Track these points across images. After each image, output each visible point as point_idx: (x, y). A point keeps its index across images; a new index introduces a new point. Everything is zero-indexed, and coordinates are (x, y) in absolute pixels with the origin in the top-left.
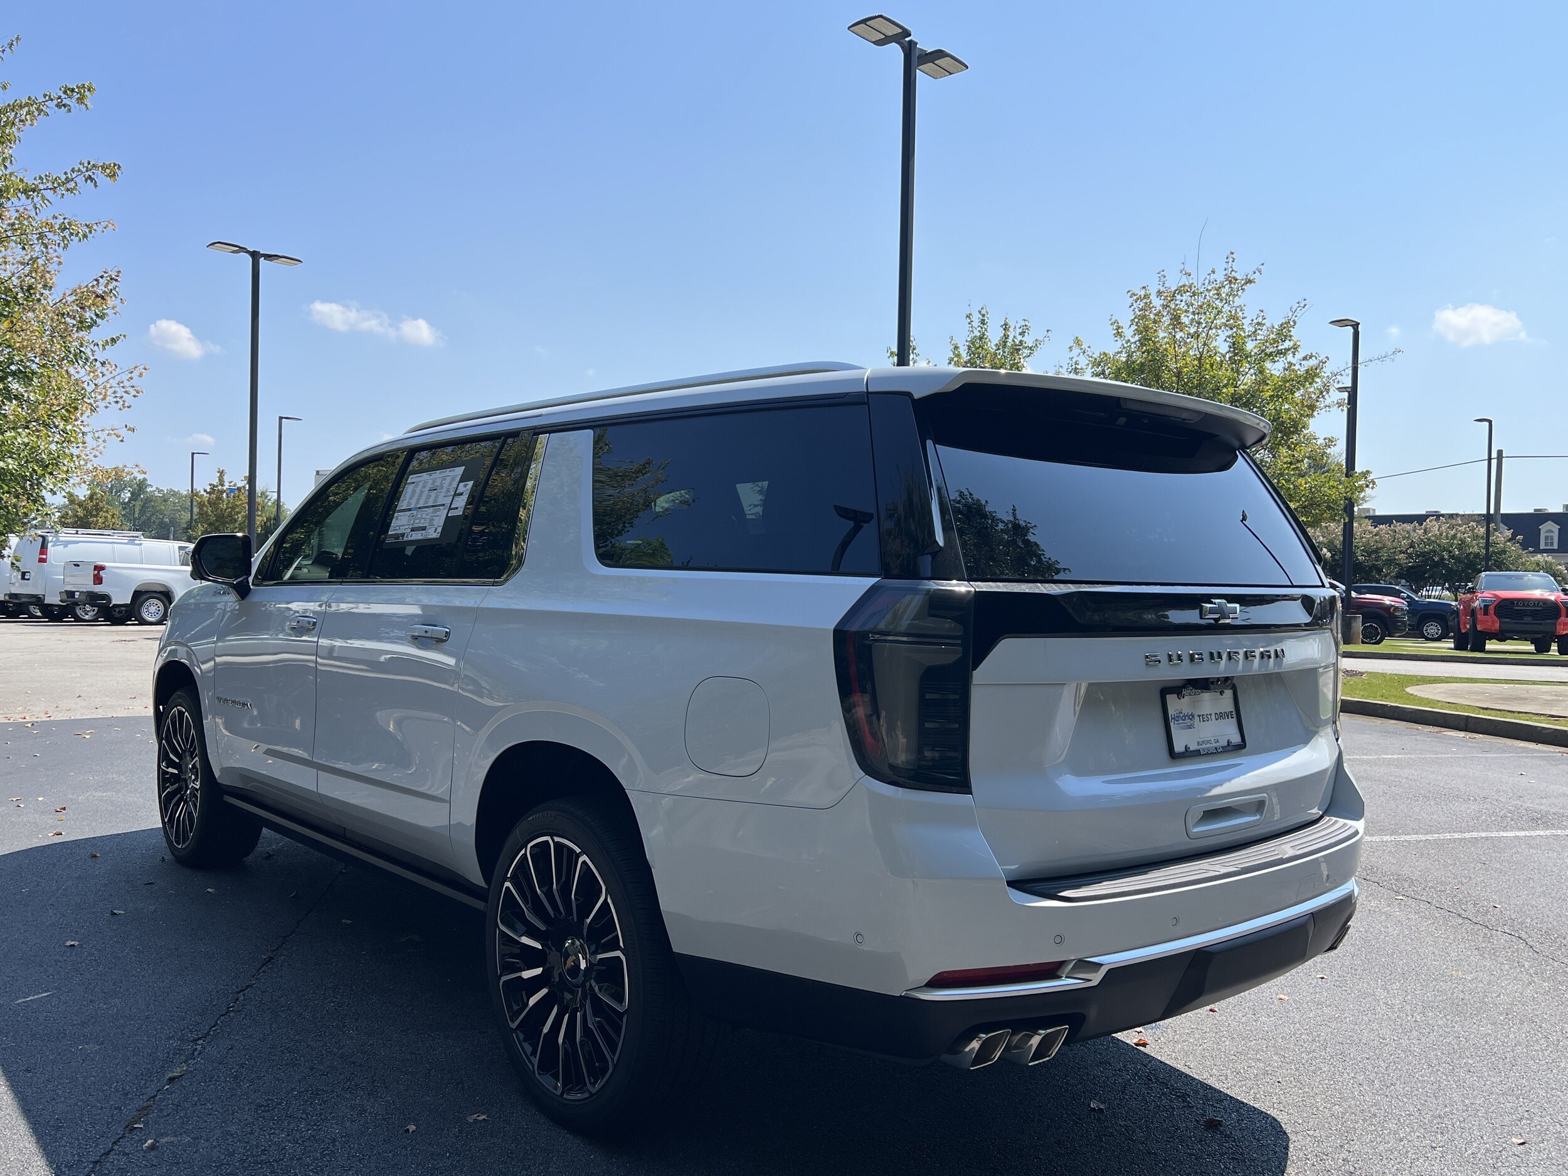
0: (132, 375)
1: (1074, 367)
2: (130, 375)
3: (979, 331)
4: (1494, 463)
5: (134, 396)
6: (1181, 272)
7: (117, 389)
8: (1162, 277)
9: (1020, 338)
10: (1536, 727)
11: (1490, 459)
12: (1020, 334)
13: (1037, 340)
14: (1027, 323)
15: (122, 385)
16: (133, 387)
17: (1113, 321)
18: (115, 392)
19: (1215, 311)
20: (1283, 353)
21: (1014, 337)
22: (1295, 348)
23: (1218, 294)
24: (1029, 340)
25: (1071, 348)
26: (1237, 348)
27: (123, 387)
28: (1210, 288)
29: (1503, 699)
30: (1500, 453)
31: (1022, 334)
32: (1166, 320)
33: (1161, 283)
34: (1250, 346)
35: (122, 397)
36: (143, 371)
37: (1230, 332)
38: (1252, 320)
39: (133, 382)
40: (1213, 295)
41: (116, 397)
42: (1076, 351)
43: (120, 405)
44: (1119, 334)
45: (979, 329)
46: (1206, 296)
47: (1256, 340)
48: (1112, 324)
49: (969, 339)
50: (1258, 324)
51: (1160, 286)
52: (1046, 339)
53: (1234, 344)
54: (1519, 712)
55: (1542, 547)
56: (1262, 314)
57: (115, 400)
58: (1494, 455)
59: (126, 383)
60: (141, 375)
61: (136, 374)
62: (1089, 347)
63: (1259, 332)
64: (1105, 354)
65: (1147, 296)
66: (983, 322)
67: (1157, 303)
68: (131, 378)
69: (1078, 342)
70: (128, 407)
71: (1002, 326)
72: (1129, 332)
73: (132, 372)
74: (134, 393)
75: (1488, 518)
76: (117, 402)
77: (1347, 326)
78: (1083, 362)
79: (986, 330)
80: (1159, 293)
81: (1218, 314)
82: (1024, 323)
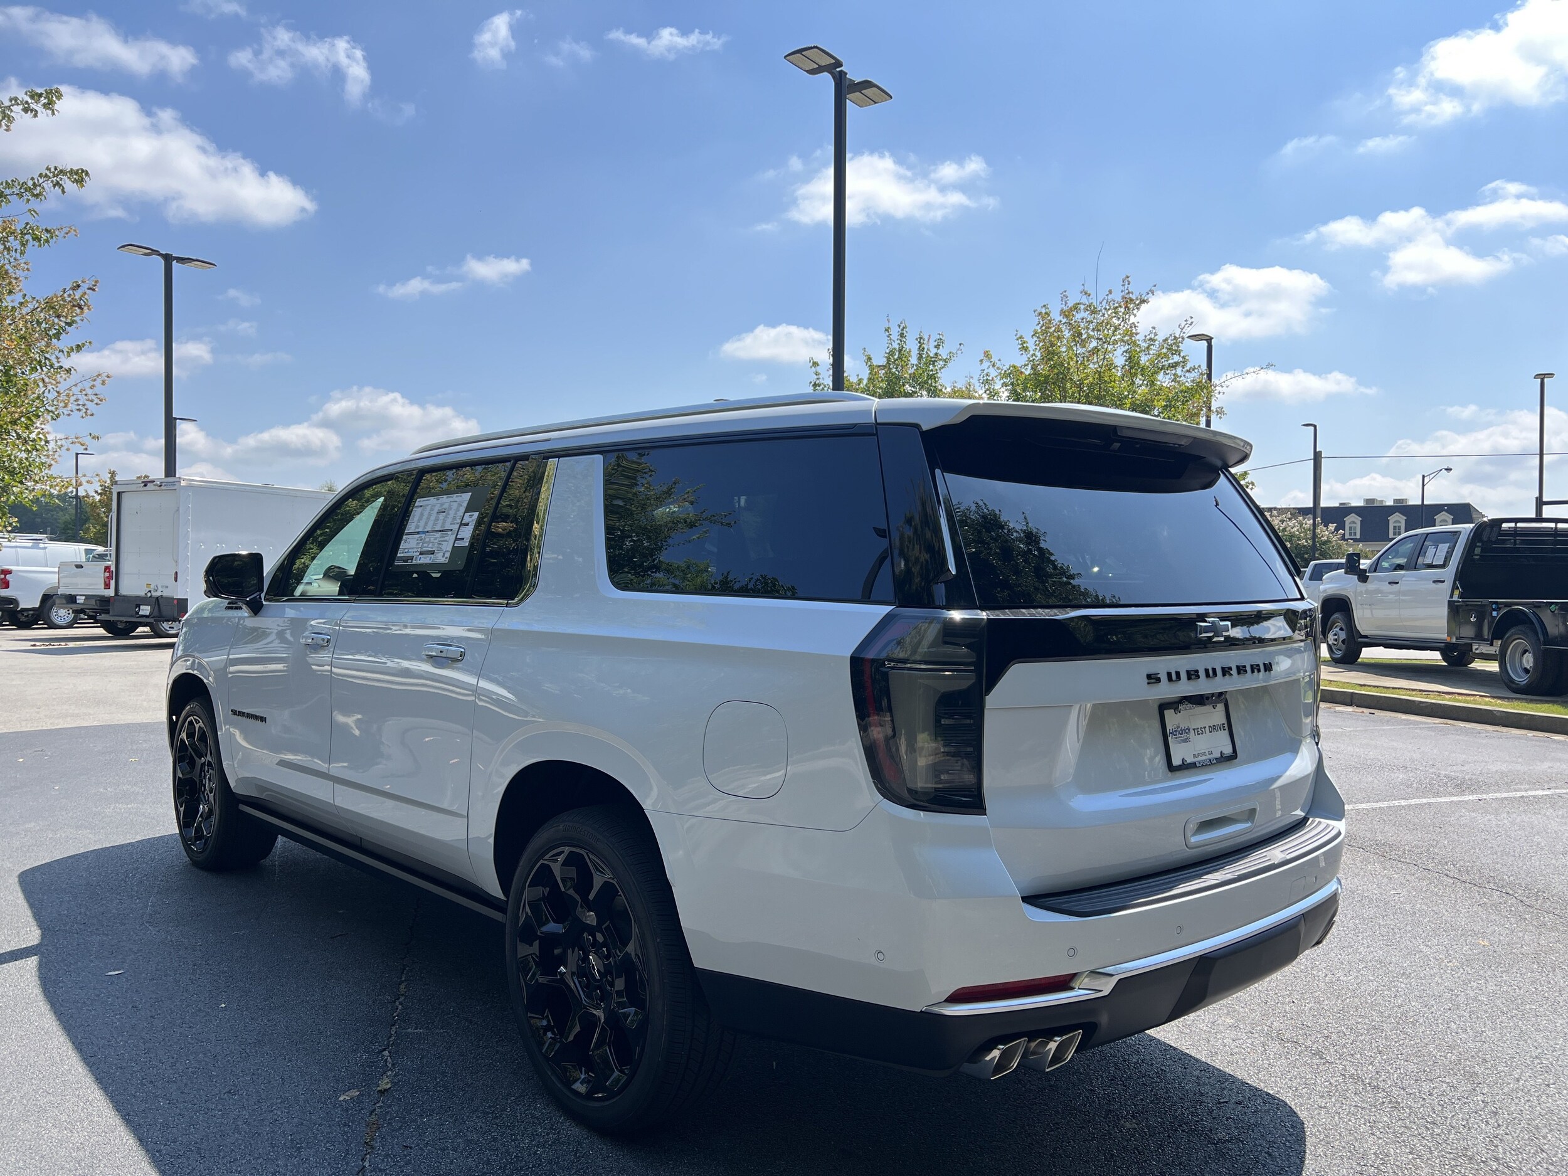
0: (94, 383)
1: (985, 378)
2: (92, 383)
3: (899, 344)
5: (97, 404)
7: (79, 397)
8: (1064, 297)
9: (935, 350)
12: (936, 347)
13: (950, 353)
14: (941, 337)
15: (84, 392)
16: (96, 395)
17: (1018, 336)
18: (77, 400)
19: (1113, 328)
20: (1174, 366)
21: (928, 349)
22: (1184, 362)
23: (1115, 313)
24: (943, 353)
25: (981, 361)
26: (1132, 360)
27: (86, 395)
28: (1107, 307)
31: (937, 347)
32: (1067, 334)
33: (1063, 303)
34: (1144, 360)
35: (84, 405)
36: (106, 378)
37: (1127, 347)
38: (1146, 336)
39: (96, 390)
40: (1111, 313)
41: (78, 405)
42: (986, 364)
43: (82, 413)
44: (1026, 349)
45: (899, 342)
46: (1104, 314)
47: (1149, 354)
48: (1017, 339)
49: (888, 352)
50: (1151, 339)
51: (1063, 306)
52: (959, 352)
53: (1130, 358)
56: (1154, 331)
57: (77, 407)
59: (89, 391)
60: (103, 383)
61: (99, 381)
62: (999, 360)
63: (1152, 347)
64: (1014, 367)
65: (1050, 314)
66: (902, 335)
68: (94, 386)
69: (987, 355)
70: (92, 415)
71: (917, 339)
72: (1032, 346)
73: (95, 380)
74: (96, 401)
76: (79, 410)
77: (1202, 340)
78: (993, 373)
79: (905, 342)
81: (1115, 331)
82: (938, 337)
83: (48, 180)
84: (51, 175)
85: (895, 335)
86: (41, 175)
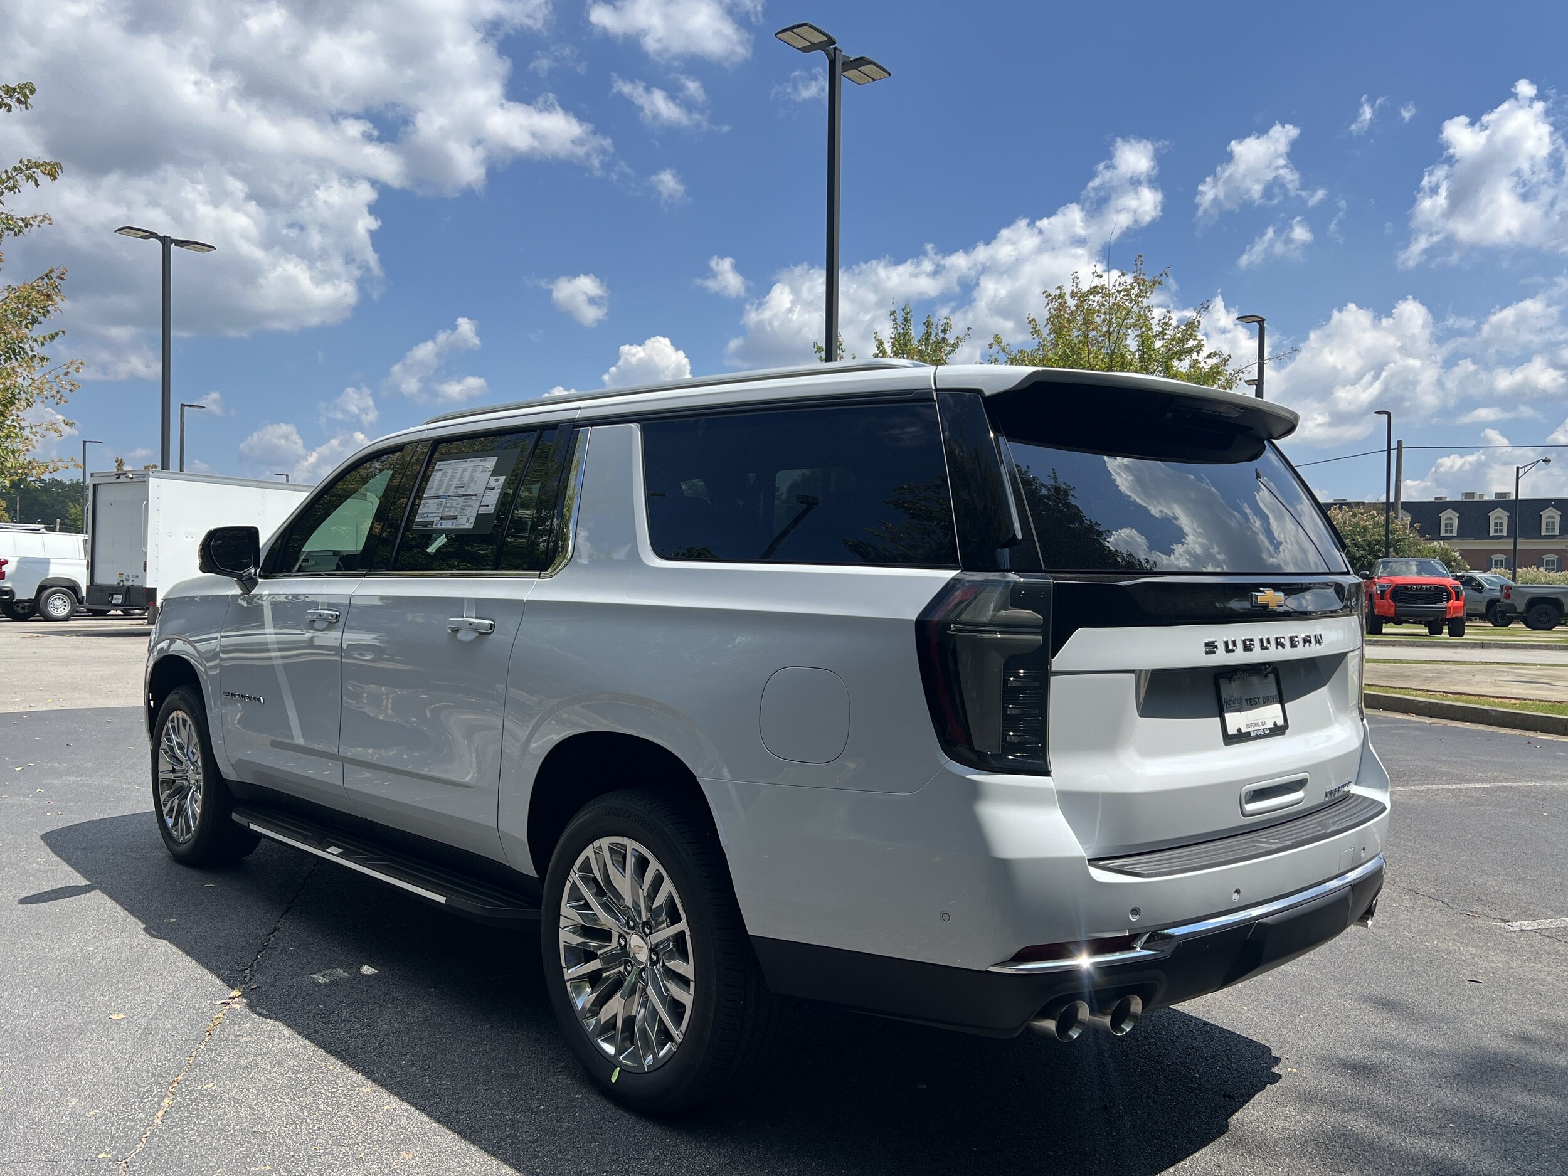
3: (904, 329)
4: (1394, 453)
6: (1094, 274)
8: (1076, 278)
9: (942, 335)
10: (1413, 701)
11: (1389, 450)
12: (942, 332)
13: (958, 338)
14: (948, 322)
17: (1030, 320)
19: (1124, 312)
20: (1188, 351)
21: (937, 334)
22: (1199, 348)
23: (1128, 296)
24: (951, 338)
25: (991, 345)
26: (1145, 346)
28: (1120, 289)
29: (1387, 676)
30: (1399, 443)
31: (945, 331)
32: (1080, 320)
33: (1075, 284)
34: (1158, 345)
37: (1139, 332)
38: (1160, 321)
40: (1124, 296)
42: (996, 348)
44: (1036, 332)
45: (903, 326)
46: (1116, 297)
47: (1163, 339)
48: (1029, 323)
50: (1165, 324)
51: (1074, 288)
52: (967, 337)
53: (1143, 343)
54: (1400, 688)
55: (1443, 534)
58: (1394, 445)
62: (1007, 346)
63: (1166, 331)
64: (1023, 351)
65: (1061, 296)
66: (906, 320)
67: (1071, 303)
69: (997, 339)
71: (924, 324)
72: (1045, 332)
75: (1388, 506)
77: (1253, 322)
79: (909, 328)
80: (1073, 295)
81: (1128, 314)
82: (945, 321)
83: (21, 173)
84: (24, 168)
85: (900, 321)
86: (15, 169)
